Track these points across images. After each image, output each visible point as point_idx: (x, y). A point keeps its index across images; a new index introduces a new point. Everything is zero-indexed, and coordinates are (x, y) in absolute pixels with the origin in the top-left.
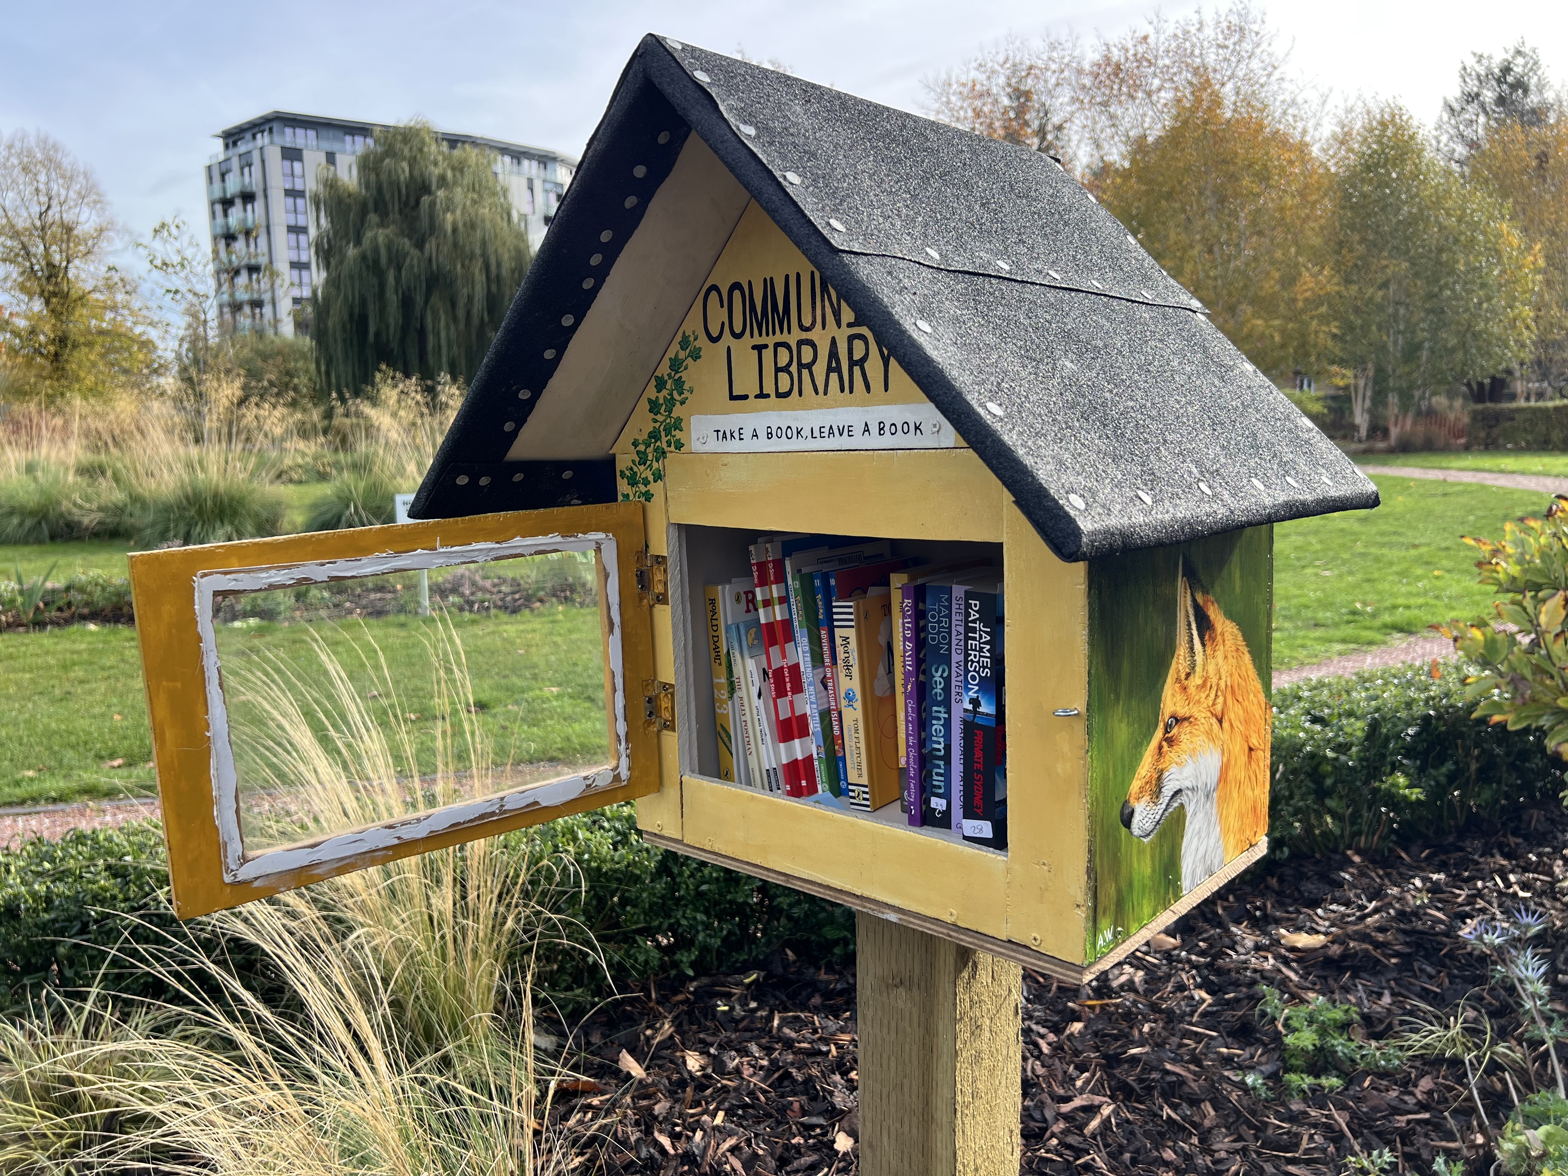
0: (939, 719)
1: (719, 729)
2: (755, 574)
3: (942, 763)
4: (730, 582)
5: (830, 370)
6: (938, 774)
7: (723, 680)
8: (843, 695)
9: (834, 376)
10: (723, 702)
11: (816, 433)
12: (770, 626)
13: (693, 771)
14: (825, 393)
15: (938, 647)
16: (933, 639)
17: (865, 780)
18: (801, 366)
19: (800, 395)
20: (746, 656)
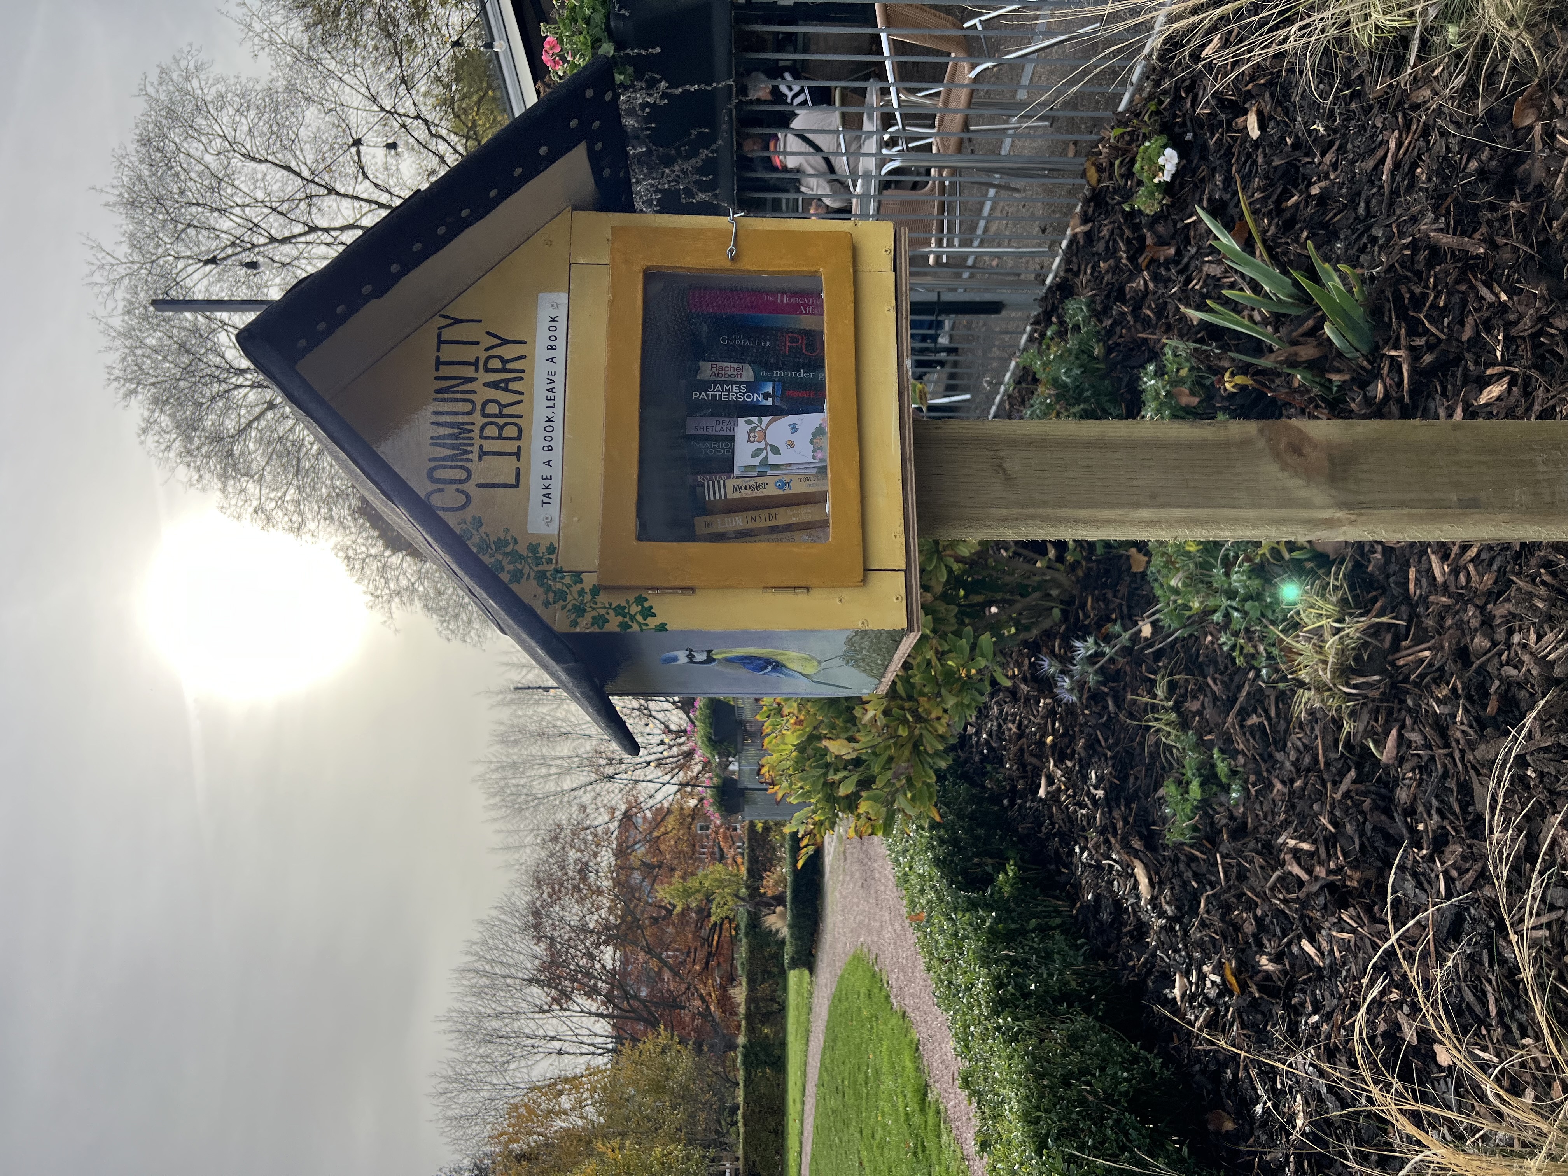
5: (506, 389)
9: (512, 386)
11: (550, 404)
14: (522, 393)
18: (501, 415)
19: (520, 416)
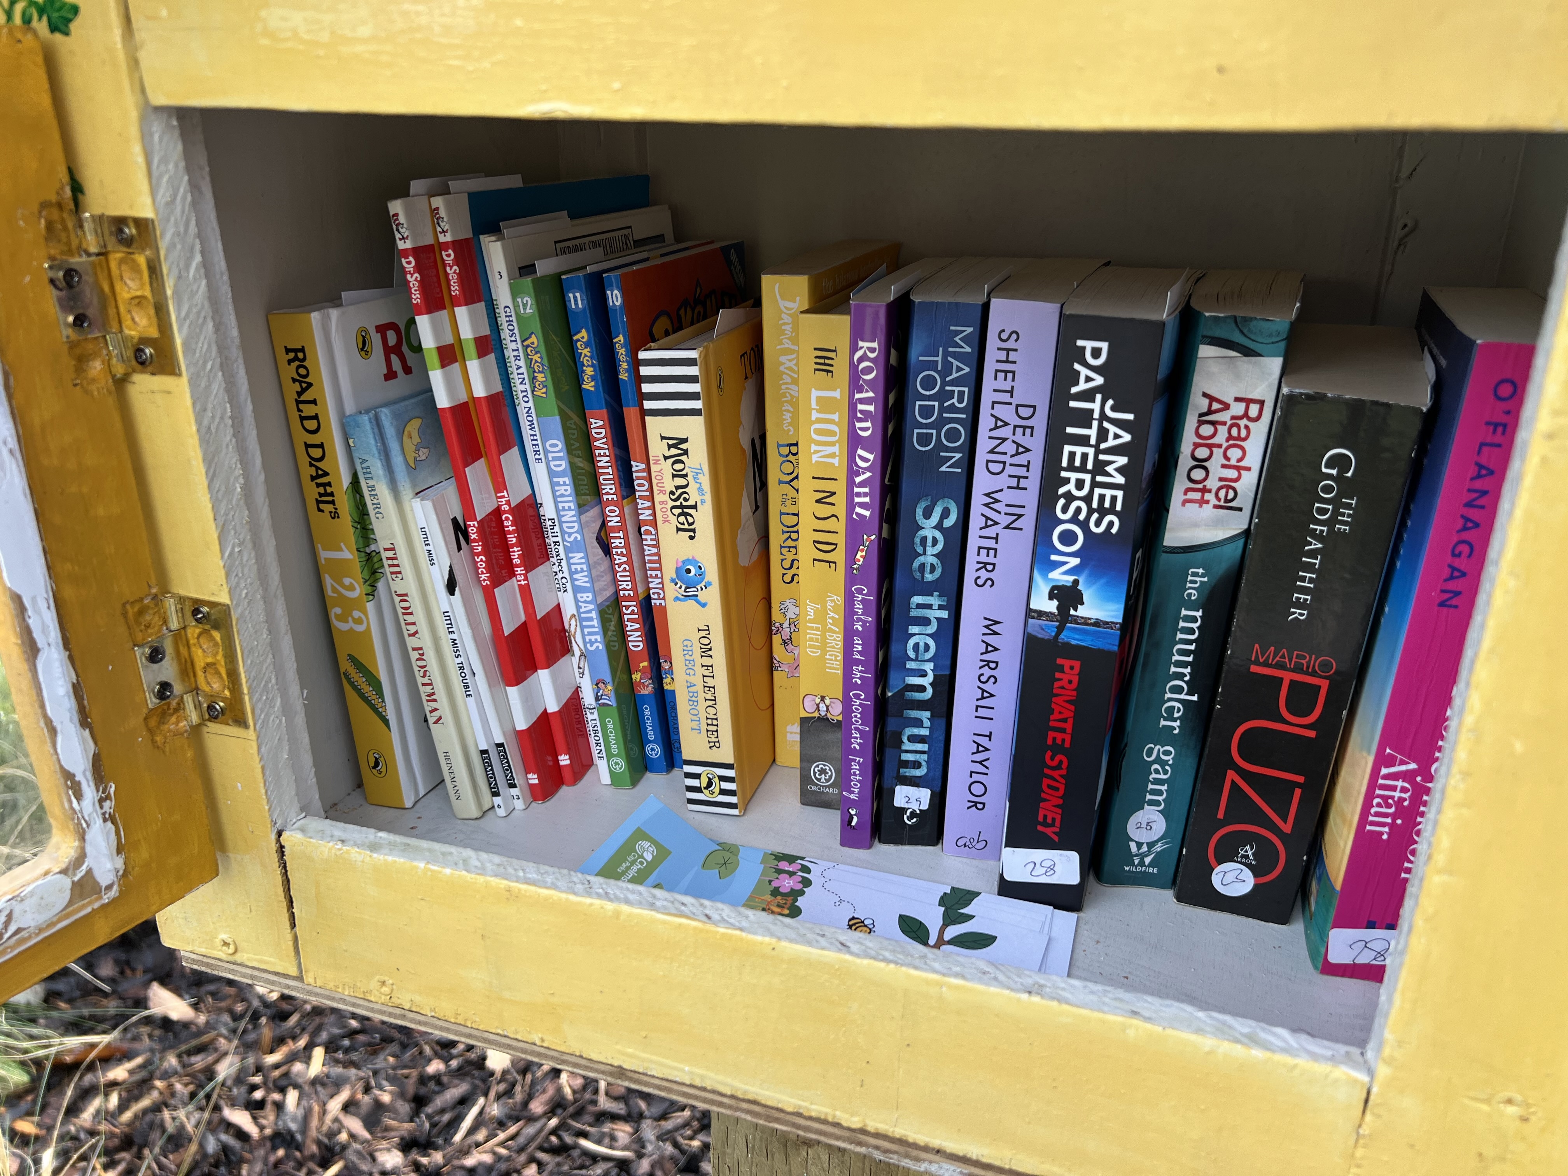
0: (926, 622)
1: (345, 665)
2: (413, 279)
3: (925, 715)
4: (335, 301)
6: (913, 739)
7: (348, 554)
8: (669, 572)
10: (349, 605)
12: (461, 411)
13: (306, 810)
15: (935, 458)
16: (925, 439)
17: (726, 754)
20: (407, 493)
